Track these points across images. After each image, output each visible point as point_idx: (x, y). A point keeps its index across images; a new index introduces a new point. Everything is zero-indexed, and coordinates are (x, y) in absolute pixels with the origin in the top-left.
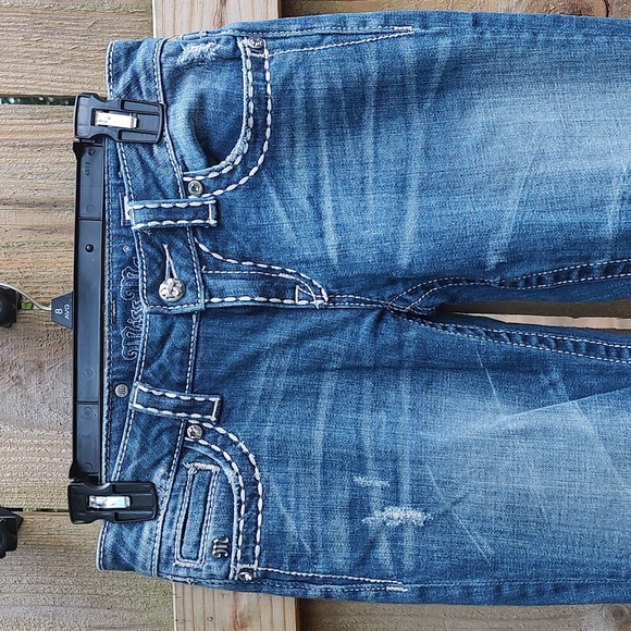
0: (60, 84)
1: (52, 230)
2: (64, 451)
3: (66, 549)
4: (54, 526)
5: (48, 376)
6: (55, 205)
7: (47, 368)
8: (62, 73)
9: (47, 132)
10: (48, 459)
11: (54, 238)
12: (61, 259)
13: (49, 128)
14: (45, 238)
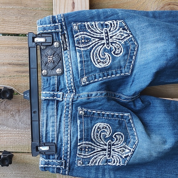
0: (26, 31)
1: (23, 72)
2: (25, 135)
3: (26, 164)
4: (22, 157)
5: (21, 114)
6: (24, 65)
7: (21, 111)
8: (27, 27)
9: (22, 44)
10: (21, 138)
11: (24, 74)
12: (26, 80)
13: (23, 43)
14: (21, 74)
